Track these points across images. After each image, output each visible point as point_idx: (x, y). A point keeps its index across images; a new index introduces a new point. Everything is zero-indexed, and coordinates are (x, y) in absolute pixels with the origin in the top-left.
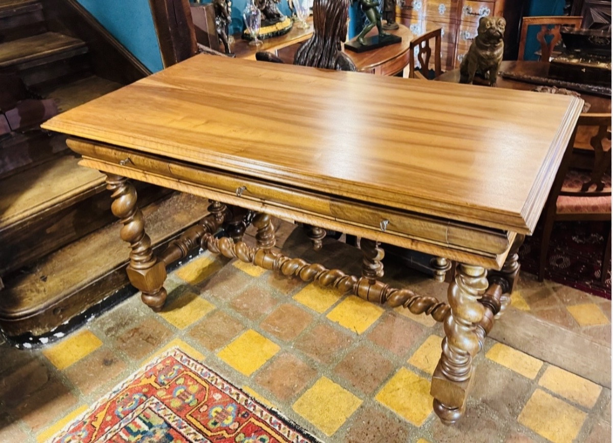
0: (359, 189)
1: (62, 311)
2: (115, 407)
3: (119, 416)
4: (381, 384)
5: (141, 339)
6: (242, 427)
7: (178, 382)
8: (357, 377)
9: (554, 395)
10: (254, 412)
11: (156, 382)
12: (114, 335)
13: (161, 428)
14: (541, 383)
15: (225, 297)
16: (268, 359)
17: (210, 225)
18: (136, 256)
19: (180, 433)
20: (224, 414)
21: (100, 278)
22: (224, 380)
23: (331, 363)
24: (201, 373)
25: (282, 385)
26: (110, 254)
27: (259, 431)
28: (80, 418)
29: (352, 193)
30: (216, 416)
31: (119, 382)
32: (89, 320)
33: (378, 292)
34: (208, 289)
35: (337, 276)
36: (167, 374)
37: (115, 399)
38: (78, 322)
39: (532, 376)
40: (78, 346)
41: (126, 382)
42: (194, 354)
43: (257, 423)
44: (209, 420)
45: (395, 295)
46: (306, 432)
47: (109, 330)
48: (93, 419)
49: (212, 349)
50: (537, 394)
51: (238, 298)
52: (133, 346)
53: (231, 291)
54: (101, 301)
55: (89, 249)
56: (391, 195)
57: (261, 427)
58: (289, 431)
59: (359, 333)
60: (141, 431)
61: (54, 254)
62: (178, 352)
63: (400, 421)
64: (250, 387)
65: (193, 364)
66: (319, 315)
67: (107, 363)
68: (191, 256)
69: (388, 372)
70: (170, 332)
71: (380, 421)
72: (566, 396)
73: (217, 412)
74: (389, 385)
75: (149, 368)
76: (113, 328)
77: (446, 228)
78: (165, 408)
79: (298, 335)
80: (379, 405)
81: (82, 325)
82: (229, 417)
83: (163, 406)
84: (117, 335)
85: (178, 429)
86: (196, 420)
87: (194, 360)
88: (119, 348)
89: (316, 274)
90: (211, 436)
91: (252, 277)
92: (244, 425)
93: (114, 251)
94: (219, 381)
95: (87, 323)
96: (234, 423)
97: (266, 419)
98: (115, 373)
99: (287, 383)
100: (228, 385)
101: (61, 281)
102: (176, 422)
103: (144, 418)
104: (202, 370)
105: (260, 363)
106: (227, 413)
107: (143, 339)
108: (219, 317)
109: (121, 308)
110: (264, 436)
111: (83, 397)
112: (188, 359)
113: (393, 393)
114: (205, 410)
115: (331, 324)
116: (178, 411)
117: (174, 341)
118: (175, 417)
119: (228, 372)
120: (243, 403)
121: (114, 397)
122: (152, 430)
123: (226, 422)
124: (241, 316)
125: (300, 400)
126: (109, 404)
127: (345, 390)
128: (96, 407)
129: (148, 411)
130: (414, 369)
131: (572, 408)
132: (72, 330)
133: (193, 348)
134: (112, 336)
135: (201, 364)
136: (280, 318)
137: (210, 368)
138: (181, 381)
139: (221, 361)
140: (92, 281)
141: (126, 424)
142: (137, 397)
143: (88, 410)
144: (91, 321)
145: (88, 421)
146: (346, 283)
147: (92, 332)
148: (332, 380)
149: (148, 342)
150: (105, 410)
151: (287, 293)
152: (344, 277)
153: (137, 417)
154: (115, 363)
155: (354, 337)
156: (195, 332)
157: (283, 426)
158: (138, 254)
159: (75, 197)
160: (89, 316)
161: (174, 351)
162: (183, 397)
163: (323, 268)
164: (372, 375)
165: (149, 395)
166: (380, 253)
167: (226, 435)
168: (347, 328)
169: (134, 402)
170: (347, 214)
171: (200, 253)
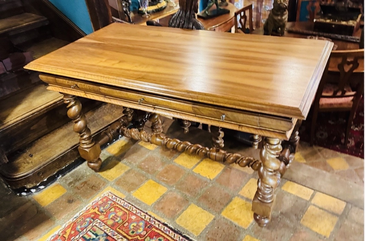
0: (209, 97)
1: (43, 173)
2: (76, 226)
3: (78, 231)
4: (224, 207)
5: (88, 188)
6: (148, 234)
7: (111, 211)
8: (211, 203)
9: (320, 208)
10: (154, 225)
11: (98, 211)
12: (73, 186)
13: (103, 236)
14: (313, 202)
15: (135, 162)
16: (161, 195)
17: (125, 121)
18: (83, 140)
19: (113, 239)
20: (137, 227)
21: (63, 154)
22: (137, 208)
23: (196, 196)
24: (124, 205)
25: (169, 209)
26: (68, 140)
27: (158, 235)
28: (56, 233)
29: (205, 100)
30: (133, 228)
31: (77, 212)
32: (58, 178)
33: (221, 156)
34: (125, 158)
35: (198, 148)
36: (105, 206)
37: (75, 222)
38: (52, 179)
39: (308, 198)
40: (53, 193)
41: (82, 212)
42: (120, 194)
43: (156, 231)
44: (130, 231)
45: (231, 157)
46: (184, 235)
47: (70, 183)
48: (64, 233)
49: (129, 191)
50: (311, 208)
51: (142, 162)
52: (84, 191)
53: (138, 159)
54: (65, 167)
55: (56, 138)
56: (226, 101)
57: (159, 233)
58: (174, 235)
59: (211, 179)
60: (92, 238)
61: (36, 141)
62: (110, 194)
63: (235, 226)
64: (152, 211)
65: (119, 200)
66: (188, 170)
67: (70, 201)
68: (114, 140)
69: (228, 200)
70: (105, 183)
71: (225, 227)
72: (327, 208)
73: (133, 226)
74: (229, 207)
75: (94, 204)
76: (72, 182)
77: (258, 118)
78: (104, 225)
79: (177, 181)
80: (224, 218)
81: (54, 181)
82: (141, 228)
83: (103, 224)
84: (75, 186)
85: (112, 236)
86: (122, 231)
87: (119, 198)
88: (76, 193)
89: (186, 147)
90: (131, 239)
91: (149, 150)
92: (149, 232)
93: (70, 138)
94: (134, 209)
95: (57, 180)
96: (144, 232)
97: (162, 228)
98: (75, 207)
99: (172, 208)
100: (140, 211)
101: (41, 156)
102: (111, 233)
103: (93, 231)
104: (124, 203)
105: (157, 198)
106: (139, 226)
107: (90, 188)
108: (132, 173)
109: (76, 171)
110: (161, 238)
111: (58, 221)
112: (116, 197)
113: (231, 211)
114: (127, 225)
115: (196, 175)
116: (112, 227)
117: (108, 188)
118: (110, 230)
119: (138, 203)
120: (148, 220)
121: (75, 220)
122: (98, 237)
123: (139, 231)
124: (145, 173)
125: (180, 217)
126: (72, 224)
127: (204, 210)
128: (65, 227)
129: (95, 227)
130: (242, 197)
131: (330, 215)
132: (49, 184)
133: (118, 191)
134: (72, 186)
135: (123, 200)
136: (166, 172)
137: (129, 202)
138: (113, 210)
139: (135, 198)
140: (58, 156)
141: (83, 235)
142: (88, 220)
143: (61, 228)
144: (60, 179)
145: (61, 234)
146: (203, 151)
147: (60, 185)
148: (197, 205)
149: (92, 189)
150: (71, 228)
151: (170, 158)
152: (202, 148)
153: (89, 231)
154: (75, 201)
155: (209, 181)
156: (119, 182)
157: (171, 232)
158: (84, 139)
159: (46, 109)
160: (58, 176)
161: (107, 193)
162: (114, 219)
163: (190, 144)
164: (219, 201)
165: (95, 219)
166: (222, 134)
167: (139, 238)
168: (205, 176)
169: (87, 223)
170: (202, 112)
171: (119, 138)
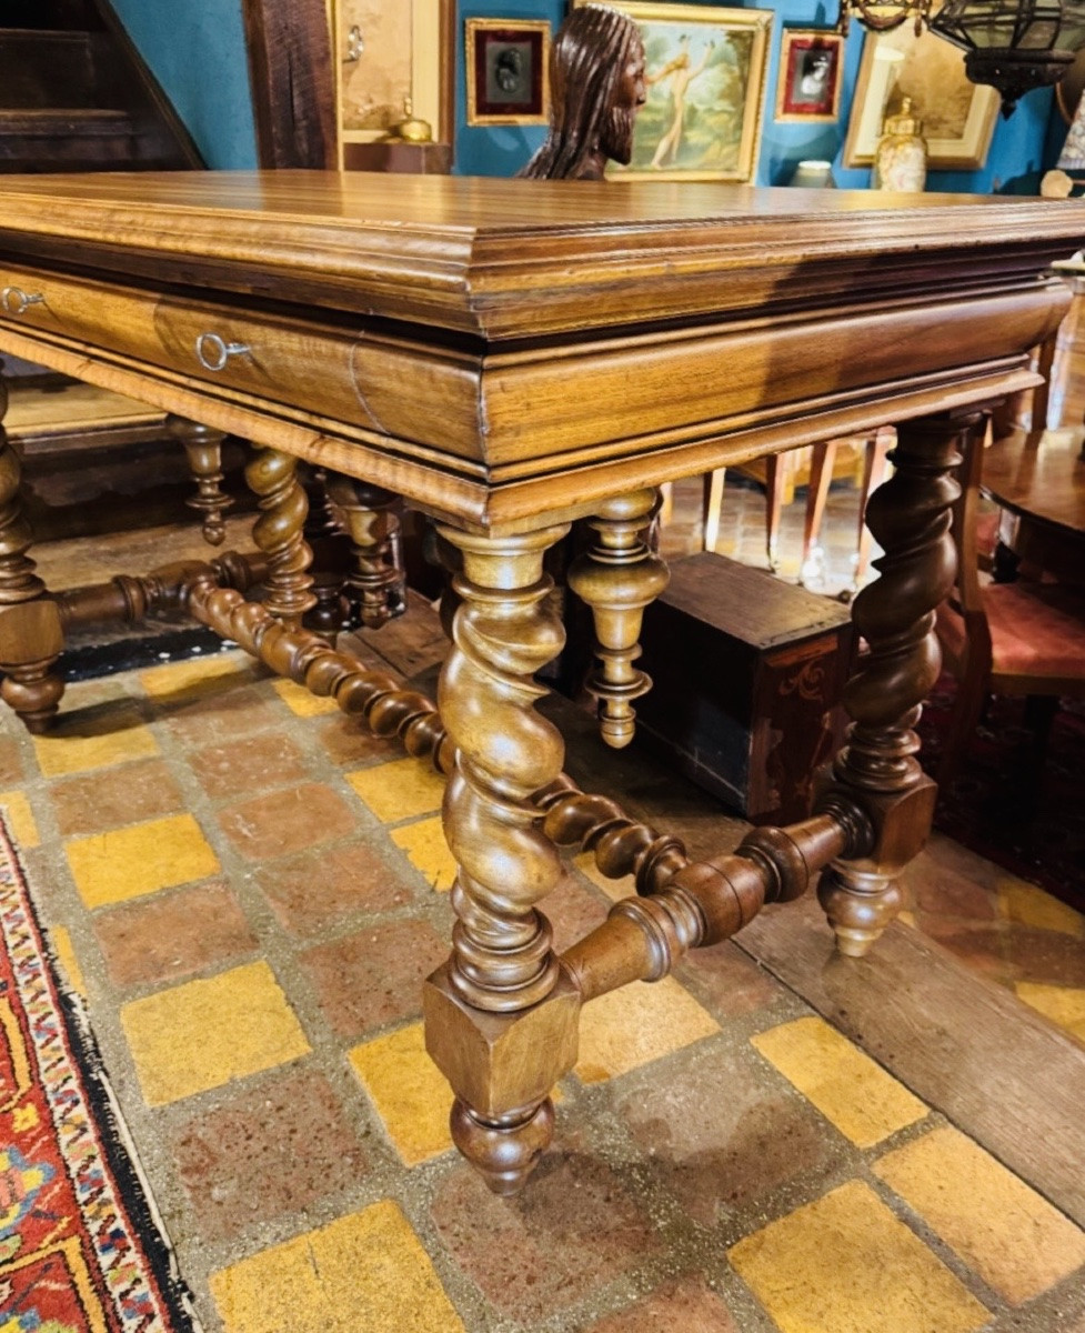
8: (346, 986)
9: (905, 1219)
10: (22, 987)
15: (195, 740)
16: (168, 884)
22: (29, 899)
23: (310, 935)
25: (145, 950)
39: (864, 1142)
42: (24, 829)
46: (100, 1076)
49: (68, 831)
50: (848, 1198)
51: (221, 748)
53: (221, 732)
58: (60, 1060)
59: (439, 887)
64: (72, 932)
66: (375, 824)
68: (197, 649)
70: (21, 775)
71: (314, 1116)
77: (350, 349)
79: (286, 853)
80: (346, 1074)
91: (293, 716)
94: (17, 897)
97: (36, 1011)
99: (163, 949)
100: (25, 912)
104: (4, 864)
105: (143, 889)
108: (147, 773)
113: (407, 1056)
115: (389, 850)
119: (55, 885)
120: (19, 960)
124: (195, 784)
125: (157, 996)
127: (289, 1010)
133: (32, 818)
135: (15, 852)
136: (278, 807)
137: (23, 865)
139: (62, 861)
148: (278, 975)
151: (343, 763)
155: (420, 893)
156: (67, 789)
157: (59, 1041)
164: (389, 993)
168: (420, 869)
171: (224, 649)
